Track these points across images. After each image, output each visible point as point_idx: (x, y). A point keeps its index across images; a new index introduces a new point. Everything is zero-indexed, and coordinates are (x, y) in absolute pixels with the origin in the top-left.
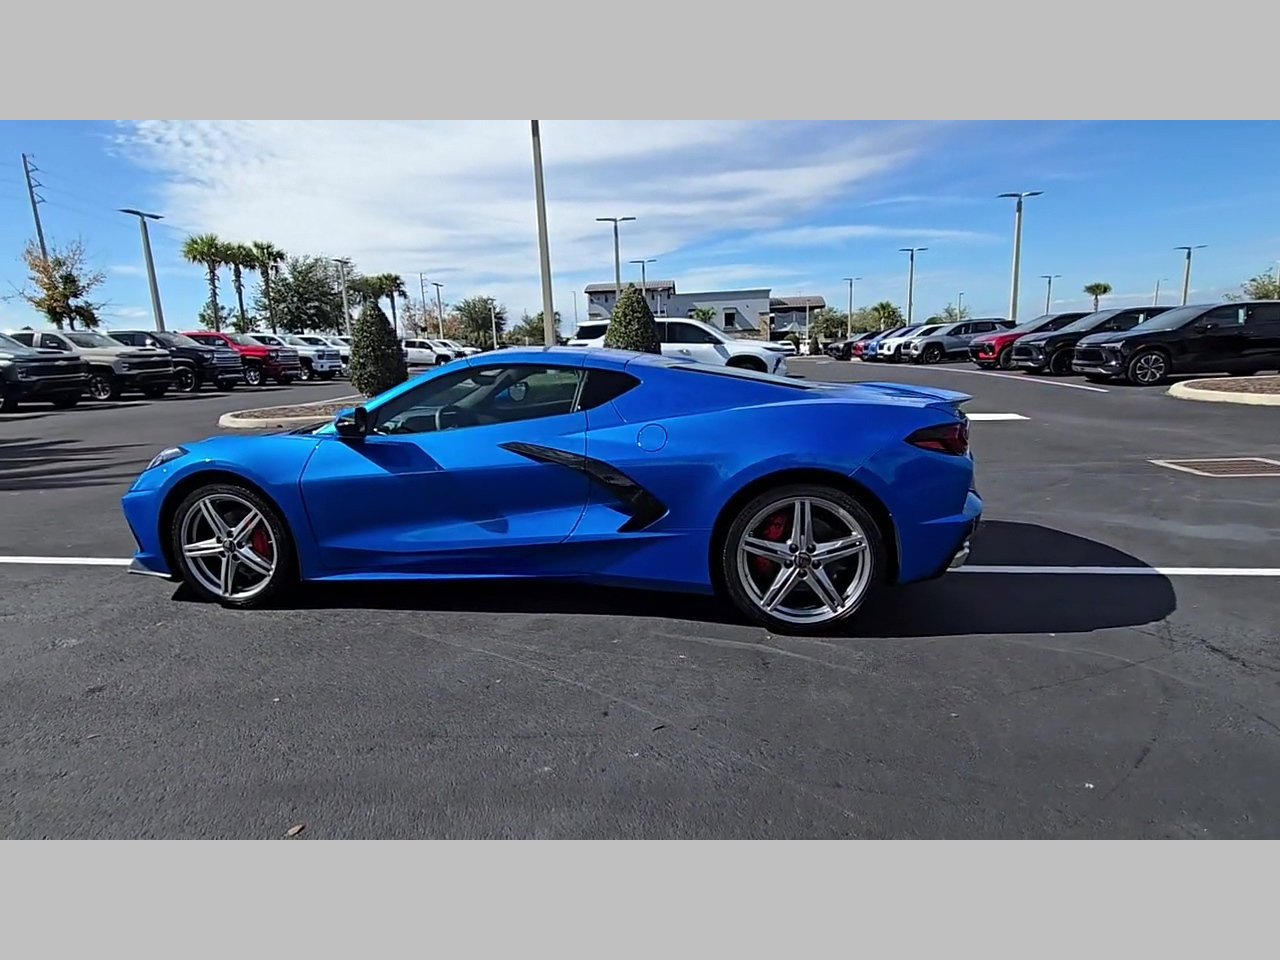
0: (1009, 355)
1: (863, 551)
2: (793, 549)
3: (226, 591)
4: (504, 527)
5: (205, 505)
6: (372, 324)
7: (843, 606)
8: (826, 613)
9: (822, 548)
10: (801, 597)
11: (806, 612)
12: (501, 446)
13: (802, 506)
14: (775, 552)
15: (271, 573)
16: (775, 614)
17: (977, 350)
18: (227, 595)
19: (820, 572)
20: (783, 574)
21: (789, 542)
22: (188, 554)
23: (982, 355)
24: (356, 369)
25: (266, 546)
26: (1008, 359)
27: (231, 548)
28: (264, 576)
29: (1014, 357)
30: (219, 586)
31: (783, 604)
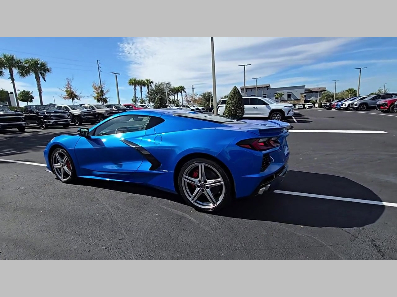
0: (393, 107)
1: (222, 185)
2: (200, 182)
5: (57, 154)
6: (159, 101)
7: (216, 204)
8: (211, 206)
13: (201, 167)
14: (194, 182)
15: (71, 174)
16: (195, 203)
18: (62, 179)
19: (209, 190)
20: (197, 190)
21: (198, 179)
23: (381, 107)
25: (68, 165)
26: (393, 109)
27: (62, 166)
29: (395, 108)
30: (61, 176)
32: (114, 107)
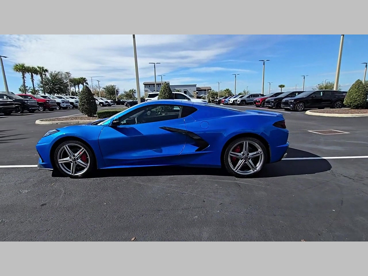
0: (264, 102)
1: (261, 155)
2: (243, 155)
3: (73, 173)
4: (161, 152)
5: (66, 147)
6: (86, 92)
7: (256, 170)
8: (252, 171)
9: (250, 154)
10: (245, 168)
11: (245, 172)
12: (160, 128)
13: (246, 143)
14: (238, 155)
15: (88, 167)
16: (238, 172)
17: (256, 102)
18: (73, 174)
19: (250, 161)
20: (240, 162)
21: (242, 153)
22: (59, 162)
23: (257, 103)
24: (81, 106)
25: (86, 159)
26: (264, 104)
27: (75, 160)
28: (85, 168)
30: (70, 172)
31: (240, 170)
32: (5, 97)
